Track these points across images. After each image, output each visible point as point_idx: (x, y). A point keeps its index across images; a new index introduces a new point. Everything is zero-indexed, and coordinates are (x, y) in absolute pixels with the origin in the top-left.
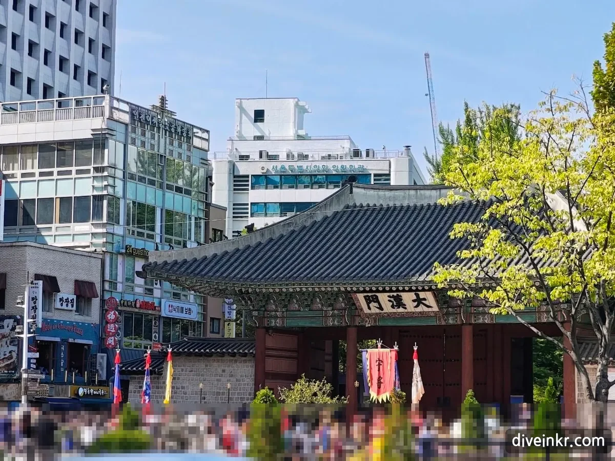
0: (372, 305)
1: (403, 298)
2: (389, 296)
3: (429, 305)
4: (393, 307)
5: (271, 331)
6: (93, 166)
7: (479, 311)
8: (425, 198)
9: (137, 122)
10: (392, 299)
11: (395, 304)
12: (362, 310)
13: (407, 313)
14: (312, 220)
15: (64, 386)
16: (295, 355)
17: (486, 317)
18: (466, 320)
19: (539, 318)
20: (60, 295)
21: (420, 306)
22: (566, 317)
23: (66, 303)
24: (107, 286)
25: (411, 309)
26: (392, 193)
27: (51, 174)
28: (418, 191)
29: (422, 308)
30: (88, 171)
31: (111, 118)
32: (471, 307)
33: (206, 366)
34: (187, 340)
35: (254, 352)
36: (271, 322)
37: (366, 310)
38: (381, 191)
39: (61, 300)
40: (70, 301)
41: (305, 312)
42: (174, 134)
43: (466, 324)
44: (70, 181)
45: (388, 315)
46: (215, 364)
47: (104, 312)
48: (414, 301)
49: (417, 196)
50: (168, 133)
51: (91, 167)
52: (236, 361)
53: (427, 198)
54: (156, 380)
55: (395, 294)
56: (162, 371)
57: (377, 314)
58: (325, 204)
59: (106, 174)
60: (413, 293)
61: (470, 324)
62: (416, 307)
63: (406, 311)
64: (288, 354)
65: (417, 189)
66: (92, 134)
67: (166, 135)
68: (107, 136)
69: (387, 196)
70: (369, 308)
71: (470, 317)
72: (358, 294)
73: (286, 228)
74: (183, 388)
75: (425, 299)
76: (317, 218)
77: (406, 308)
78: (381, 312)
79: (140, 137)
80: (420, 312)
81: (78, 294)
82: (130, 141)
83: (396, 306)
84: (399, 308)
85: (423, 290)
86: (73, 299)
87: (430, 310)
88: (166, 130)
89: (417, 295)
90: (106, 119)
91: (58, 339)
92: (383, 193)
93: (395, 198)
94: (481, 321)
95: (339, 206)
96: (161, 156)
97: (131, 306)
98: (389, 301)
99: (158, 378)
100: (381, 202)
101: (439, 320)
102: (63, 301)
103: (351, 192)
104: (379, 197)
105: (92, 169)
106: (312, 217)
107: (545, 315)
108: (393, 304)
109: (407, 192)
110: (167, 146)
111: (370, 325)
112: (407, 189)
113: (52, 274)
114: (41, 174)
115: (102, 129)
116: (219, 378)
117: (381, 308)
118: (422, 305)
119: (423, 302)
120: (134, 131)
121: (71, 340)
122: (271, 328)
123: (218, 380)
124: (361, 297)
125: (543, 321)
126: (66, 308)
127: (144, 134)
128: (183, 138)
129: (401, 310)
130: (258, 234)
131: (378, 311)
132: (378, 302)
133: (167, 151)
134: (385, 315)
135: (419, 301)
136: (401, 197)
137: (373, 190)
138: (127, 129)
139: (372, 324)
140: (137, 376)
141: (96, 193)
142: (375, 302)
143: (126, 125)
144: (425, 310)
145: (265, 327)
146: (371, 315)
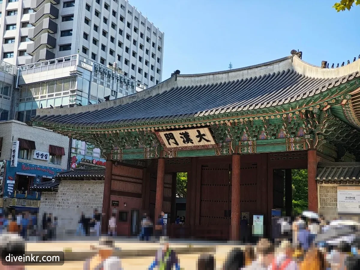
0: (171, 141)
1: (189, 134)
2: (180, 134)
3: (208, 139)
4: (184, 142)
5: (116, 163)
6: (70, 90)
7: (245, 144)
8: (219, 79)
9: (98, 72)
10: (183, 136)
11: (185, 140)
12: (164, 145)
13: (194, 146)
14: (149, 96)
15: (35, 201)
16: (140, 181)
17: (249, 148)
18: (235, 151)
19: (289, 147)
20: (36, 151)
21: (202, 141)
22: (309, 146)
23: (41, 156)
24: (73, 151)
25: (196, 143)
26: (199, 78)
27: (52, 95)
28: (215, 75)
29: (203, 143)
30: (68, 93)
31: (79, 66)
32: (239, 141)
33: (80, 186)
34: (73, 170)
35: (104, 176)
36: (114, 157)
37: (168, 146)
38: (193, 77)
39: (37, 154)
40: (44, 156)
41: (134, 149)
42: (123, 83)
43: (235, 154)
44: (61, 98)
45: (182, 149)
46: (85, 185)
47: (71, 164)
48: (197, 137)
49: (214, 79)
50: (119, 81)
51: (69, 91)
52: (96, 183)
53: (220, 79)
54: (54, 195)
55: (184, 131)
56: (58, 189)
57: (175, 148)
58: (159, 86)
59: (75, 93)
60: (196, 130)
61: (238, 154)
62: (200, 141)
63: (193, 145)
64: (134, 180)
65: (214, 74)
66: (70, 74)
67: (118, 81)
68: (77, 74)
69: (196, 80)
70: (169, 144)
71: (238, 149)
72: (160, 133)
73: (131, 99)
74: (67, 200)
75: (204, 135)
76: (152, 94)
77: (193, 143)
78: (178, 146)
79: (99, 79)
80: (203, 146)
81: (51, 152)
82: (92, 80)
83: (186, 141)
84: (188, 143)
85: (202, 127)
86: (47, 155)
87: (209, 143)
88: (118, 80)
89: (199, 132)
90: (76, 66)
91: (35, 175)
92: (194, 79)
93: (201, 81)
94: (246, 151)
95: (168, 87)
96: (115, 92)
97: (89, 162)
98: (181, 137)
99: (55, 194)
100: (193, 84)
101: (216, 152)
102: (39, 155)
103: (176, 80)
104: (192, 81)
105: (70, 92)
106: (149, 93)
107: (294, 145)
108: (184, 140)
109: (208, 76)
110: (119, 87)
111: (172, 157)
112: (208, 75)
113: (31, 140)
114: (49, 96)
115: (74, 71)
116: (86, 193)
117: (176, 143)
118: (204, 141)
119: (204, 137)
120: (96, 76)
121: (44, 177)
122: (116, 161)
123: (86, 195)
124: (162, 134)
125: (291, 150)
126: (41, 159)
127: (103, 78)
128: (129, 86)
129: (190, 144)
130: (112, 102)
131: (175, 146)
132: (174, 138)
133: (119, 90)
134: (180, 148)
135: (201, 136)
136: (204, 80)
137: (188, 78)
138: (91, 74)
139: (174, 157)
140: (45, 192)
141: (71, 103)
142: (172, 139)
143: (91, 72)
144: (206, 144)
145: (112, 161)
146: (171, 149)
